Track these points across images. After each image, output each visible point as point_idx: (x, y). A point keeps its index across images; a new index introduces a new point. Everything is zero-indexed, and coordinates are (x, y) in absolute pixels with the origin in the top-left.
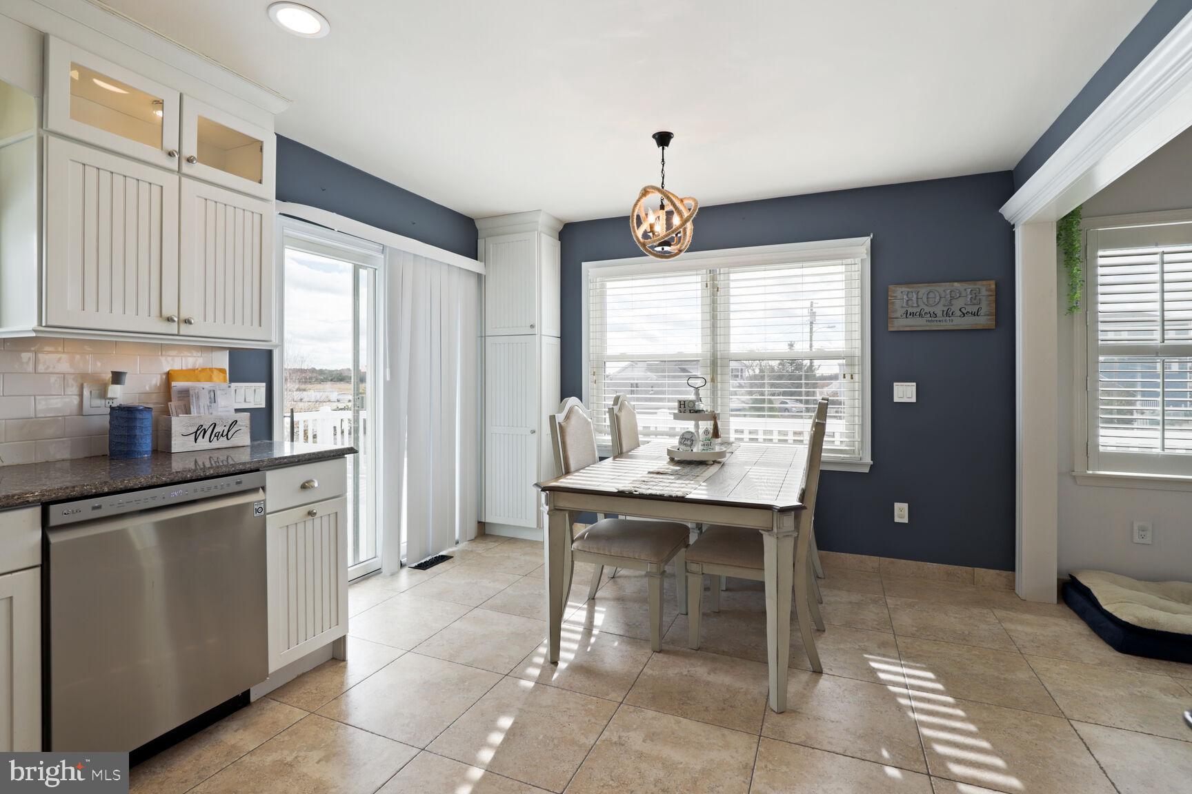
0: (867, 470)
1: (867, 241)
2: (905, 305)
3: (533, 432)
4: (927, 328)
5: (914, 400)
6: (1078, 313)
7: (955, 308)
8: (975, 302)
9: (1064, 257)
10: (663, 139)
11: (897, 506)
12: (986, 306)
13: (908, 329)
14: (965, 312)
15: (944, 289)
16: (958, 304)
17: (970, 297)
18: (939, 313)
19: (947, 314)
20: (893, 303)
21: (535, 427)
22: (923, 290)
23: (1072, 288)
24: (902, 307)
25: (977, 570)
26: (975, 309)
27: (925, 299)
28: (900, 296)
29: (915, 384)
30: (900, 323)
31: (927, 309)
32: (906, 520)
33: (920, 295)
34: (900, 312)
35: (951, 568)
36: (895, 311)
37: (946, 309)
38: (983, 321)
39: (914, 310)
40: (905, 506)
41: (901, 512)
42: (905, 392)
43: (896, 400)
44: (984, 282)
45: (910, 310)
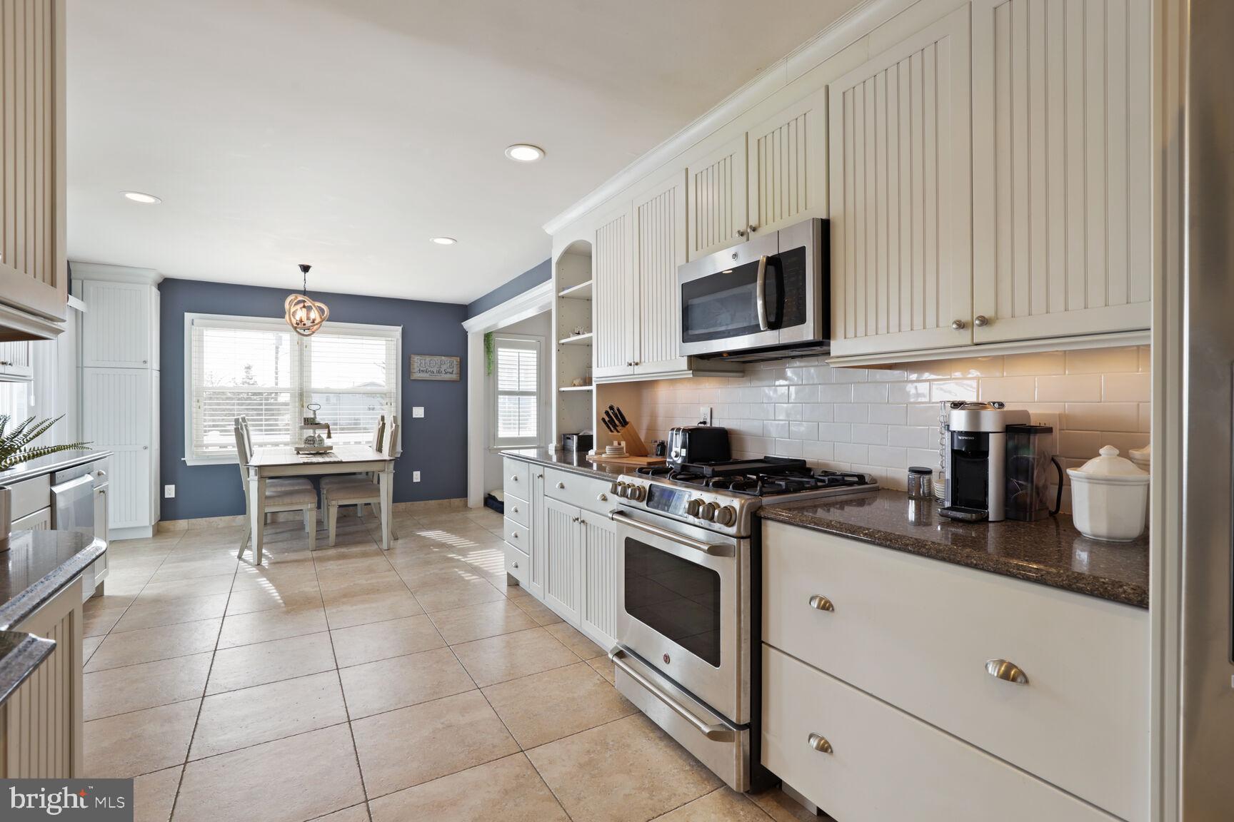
0: (400, 456)
1: (399, 328)
3: (146, 448)
4: (430, 379)
5: (423, 416)
6: (491, 376)
7: (442, 370)
8: (451, 367)
9: (486, 350)
10: (305, 269)
11: (415, 473)
12: (456, 370)
13: (420, 379)
14: (446, 372)
15: (437, 359)
16: (444, 367)
17: (449, 364)
18: (435, 372)
19: (439, 372)
20: (412, 365)
21: (147, 444)
22: (428, 358)
23: (489, 364)
24: (418, 367)
25: (452, 500)
26: (450, 370)
27: (428, 364)
28: (417, 361)
29: (423, 408)
30: (417, 375)
31: (429, 369)
32: (419, 480)
33: (426, 361)
34: (417, 370)
35: (440, 501)
36: (413, 369)
37: (438, 369)
38: (454, 377)
39: (424, 369)
40: (419, 473)
41: (417, 477)
42: (418, 412)
43: (414, 416)
44: (454, 358)
45: (422, 369)
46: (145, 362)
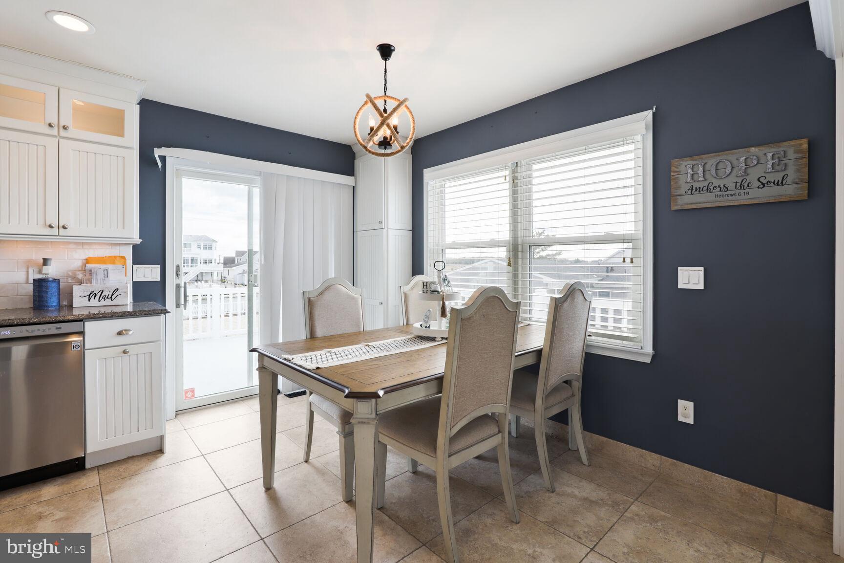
0: (648, 360)
1: (647, 116)
2: (689, 180)
3: (382, 304)
4: (717, 205)
5: (701, 286)
7: (752, 178)
8: (777, 168)
10: (386, 51)
11: (681, 403)
12: (795, 172)
13: (694, 206)
14: (765, 182)
15: (740, 157)
16: (754, 174)
17: (771, 162)
18: (732, 186)
19: (742, 186)
20: (676, 179)
21: (382, 300)
22: (711, 161)
24: (687, 182)
25: (779, 496)
26: (778, 177)
27: (713, 172)
28: (684, 170)
29: (702, 269)
30: (686, 201)
31: (716, 183)
32: (691, 421)
33: (708, 167)
34: (685, 188)
35: (745, 486)
36: (679, 188)
37: (739, 180)
38: (790, 190)
39: (701, 185)
40: (690, 405)
41: (686, 411)
42: (691, 278)
43: (681, 286)
44: (792, 143)
45: (696, 185)
46: (381, 222)
